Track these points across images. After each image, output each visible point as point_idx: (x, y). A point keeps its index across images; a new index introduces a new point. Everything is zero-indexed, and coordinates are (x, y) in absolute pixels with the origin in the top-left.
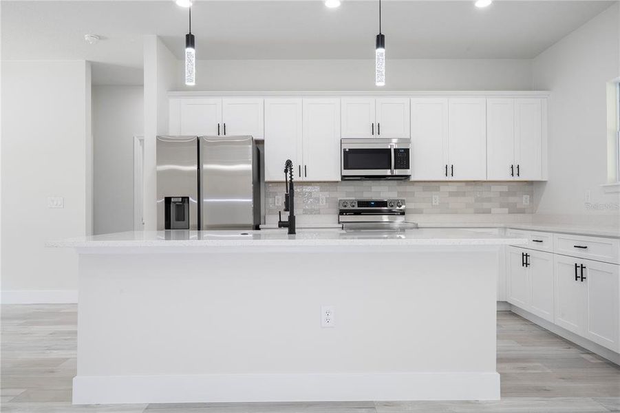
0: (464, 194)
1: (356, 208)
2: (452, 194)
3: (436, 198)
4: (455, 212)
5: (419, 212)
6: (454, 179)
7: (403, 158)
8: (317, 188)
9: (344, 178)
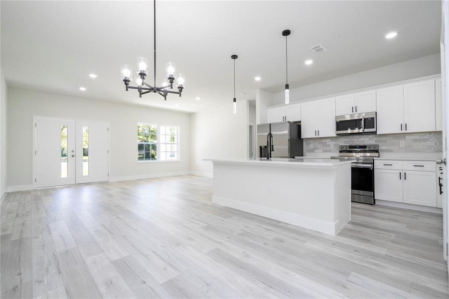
0: (426, 140)
1: (348, 149)
2: (415, 140)
3: (402, 143)
4: (419, 151)
5: (391, 151)
6: (407, 131)
7: (370, 122)
8: (330, 140)
9: (338, 134)
